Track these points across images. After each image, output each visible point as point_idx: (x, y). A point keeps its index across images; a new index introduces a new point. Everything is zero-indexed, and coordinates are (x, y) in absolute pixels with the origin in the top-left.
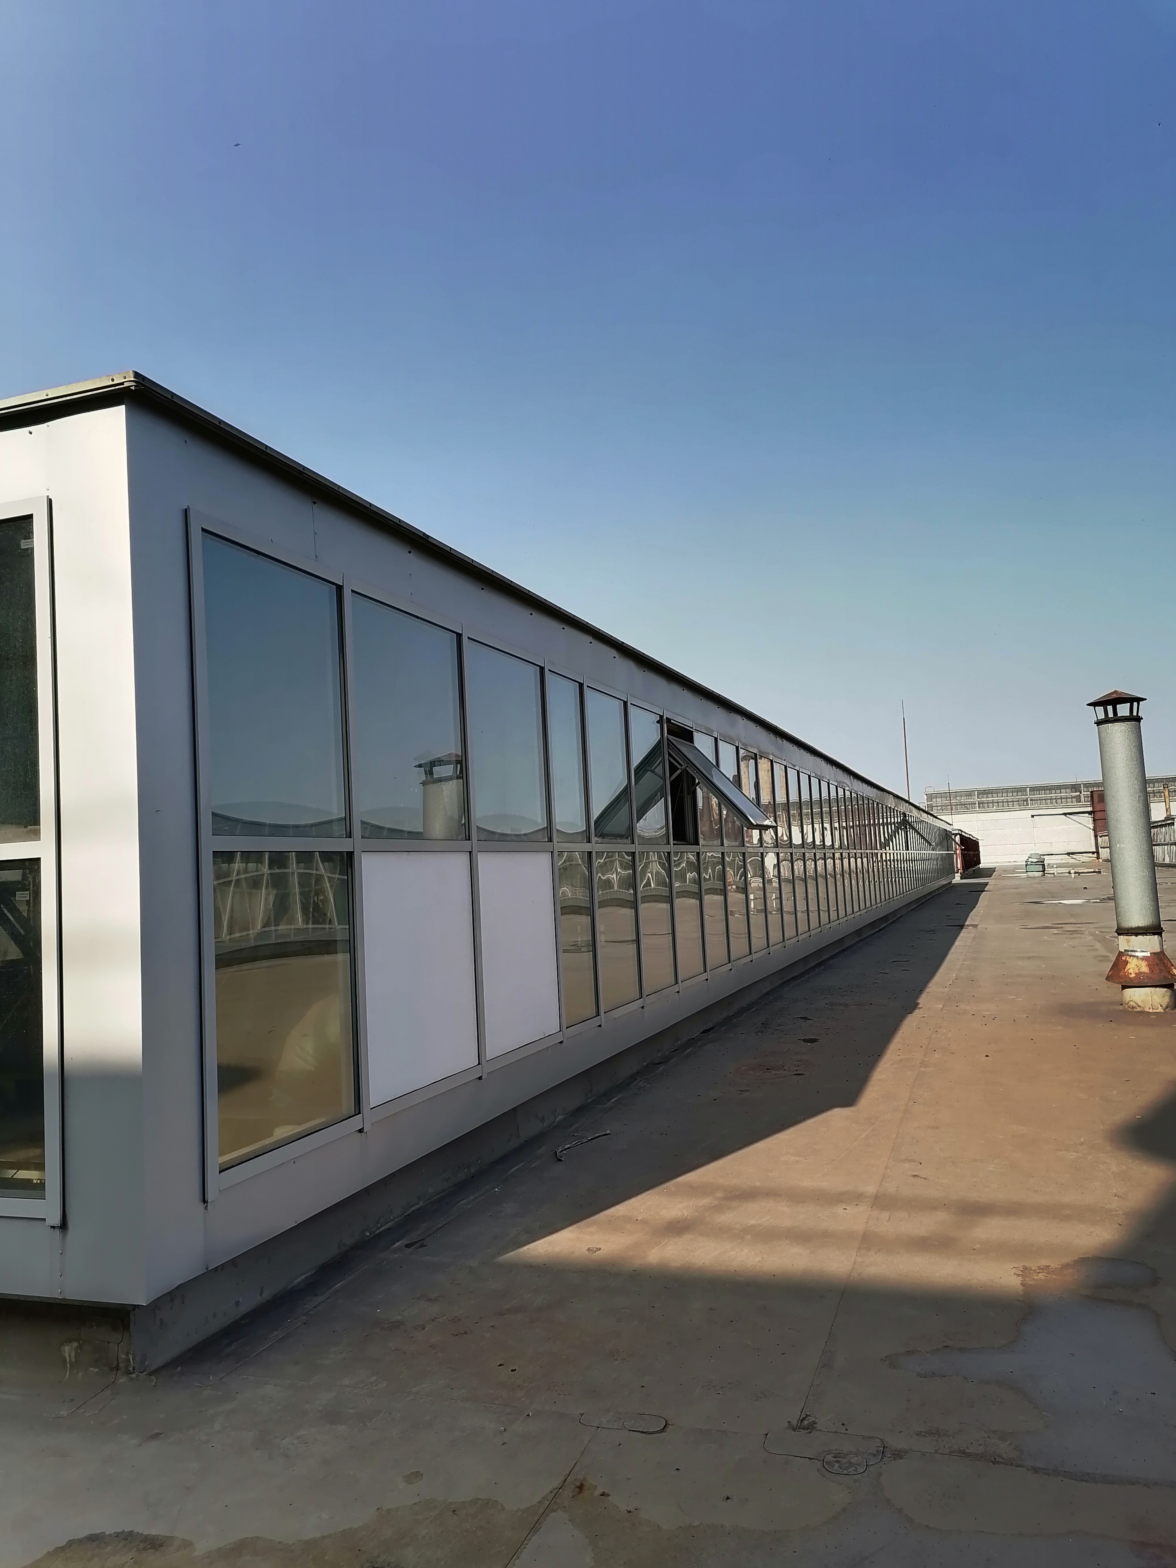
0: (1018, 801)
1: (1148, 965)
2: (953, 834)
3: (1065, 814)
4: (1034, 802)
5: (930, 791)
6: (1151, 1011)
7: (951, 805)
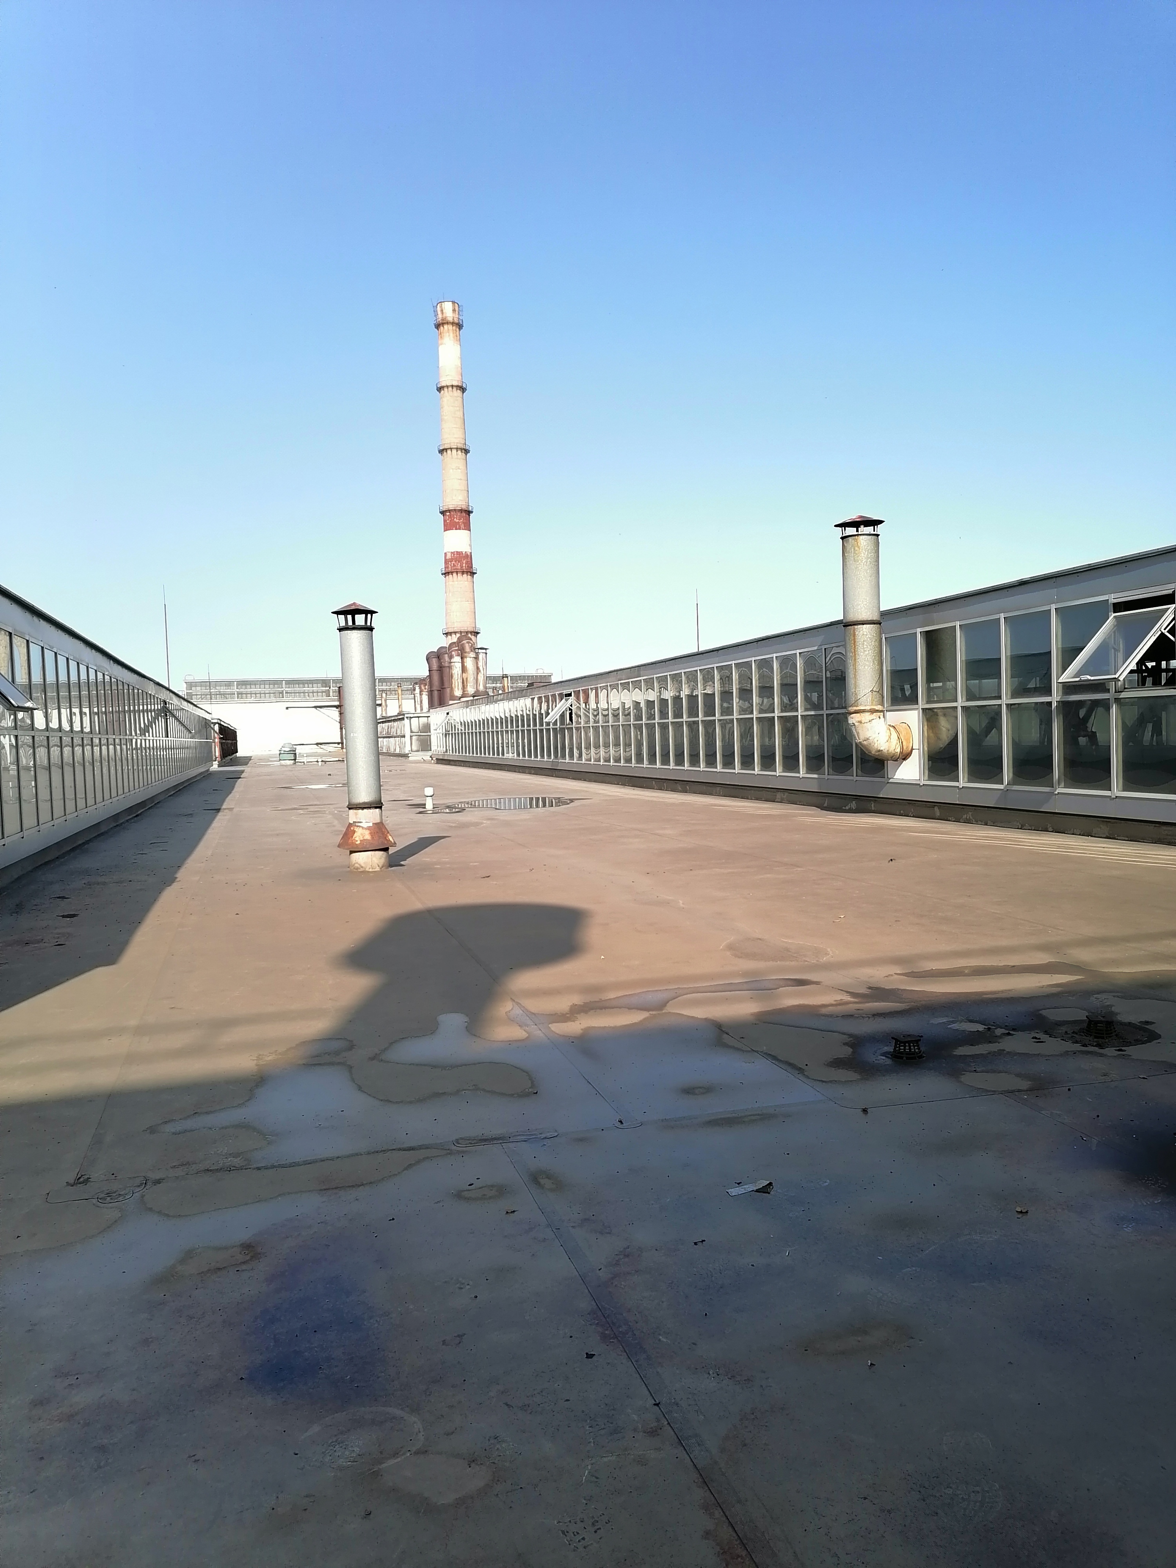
0: (275, 693)
1: (371, 833)
2: (212, 723)
3: (316, 707)
4: (288, 694)
5: (190, 679)
6: (371, 870)
7: (210, 695)
